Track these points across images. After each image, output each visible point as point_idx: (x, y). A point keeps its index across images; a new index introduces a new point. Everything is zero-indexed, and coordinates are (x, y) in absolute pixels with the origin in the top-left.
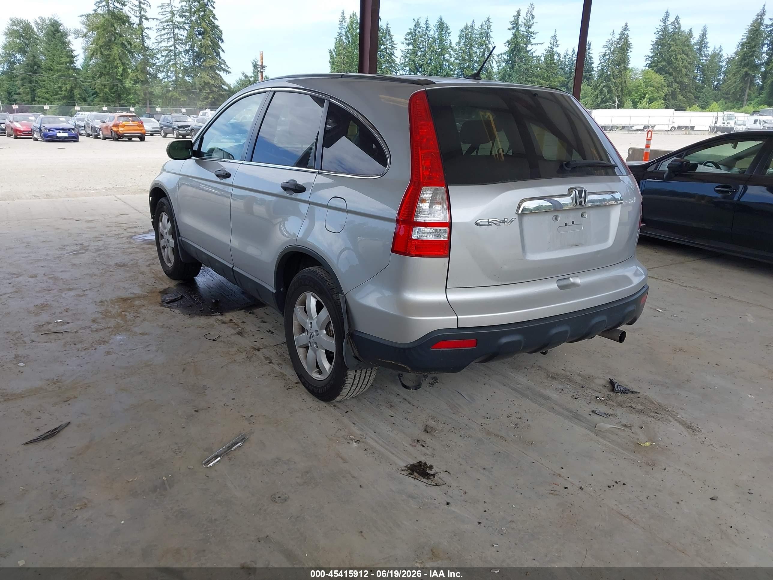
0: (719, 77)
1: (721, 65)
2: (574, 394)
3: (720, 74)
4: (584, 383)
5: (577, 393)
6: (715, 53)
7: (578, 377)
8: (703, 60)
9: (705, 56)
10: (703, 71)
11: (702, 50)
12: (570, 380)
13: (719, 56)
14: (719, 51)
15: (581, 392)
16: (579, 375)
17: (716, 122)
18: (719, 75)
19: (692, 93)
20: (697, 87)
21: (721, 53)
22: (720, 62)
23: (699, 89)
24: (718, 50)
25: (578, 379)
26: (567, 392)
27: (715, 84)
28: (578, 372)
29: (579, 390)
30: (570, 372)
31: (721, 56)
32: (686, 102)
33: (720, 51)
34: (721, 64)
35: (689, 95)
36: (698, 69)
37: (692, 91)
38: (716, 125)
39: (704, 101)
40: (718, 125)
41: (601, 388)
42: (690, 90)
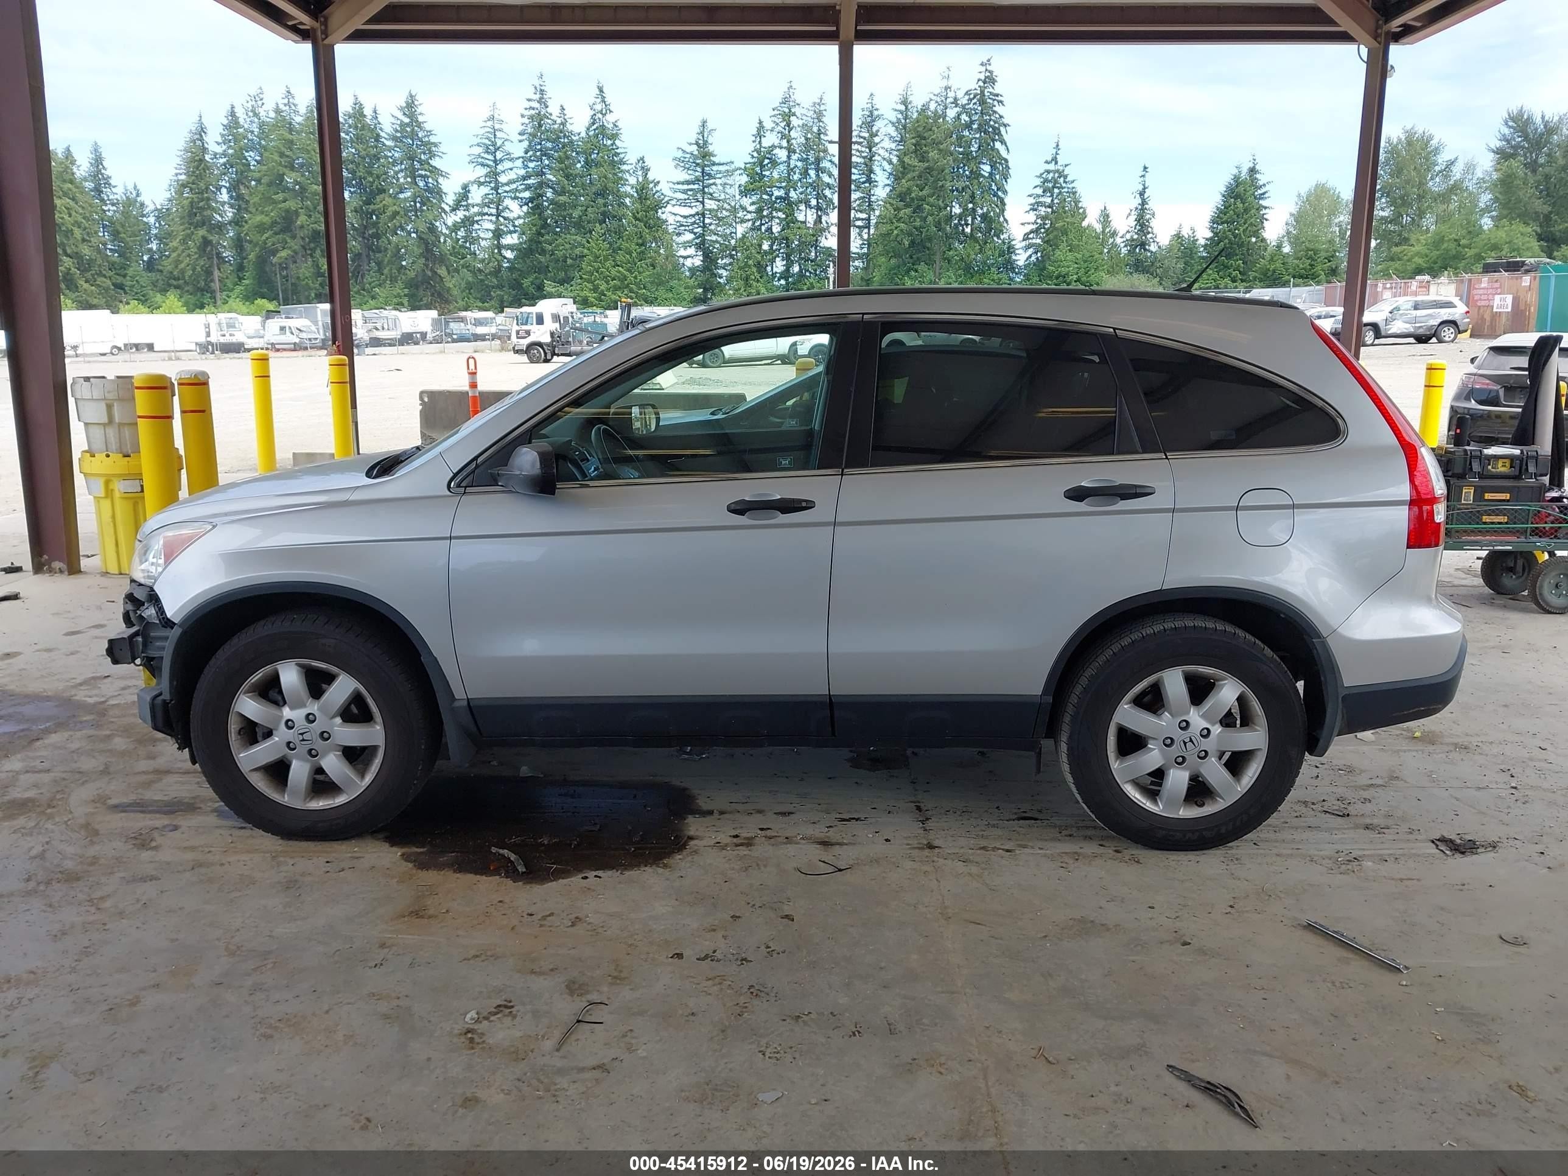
0: (150, 246)
1: (147, 223)
3: (150, 239)
6: (127, 198)
8: (109, 210)
9: (113, 205)
10: (115, 234)
11: (102, 192)
13: (138, 204)
14: (135, 195)
17: (208, 334)
18: (149, 241)
19: (106, 277)
20: (112, 266)
21: (139, 199)
22: (143, 216)
23: (120, 269)
24: (131, 193)
27: (145, 258)
31: (142, 205)
32: (99, 294)
33: (138, 195)
34: (145, 219)
35: (100, 280)
36: (103, 228)
37: (104, 272)
38: (209, 339)
39: (137, 293)
40: (213, 339)
42: (100, 271)
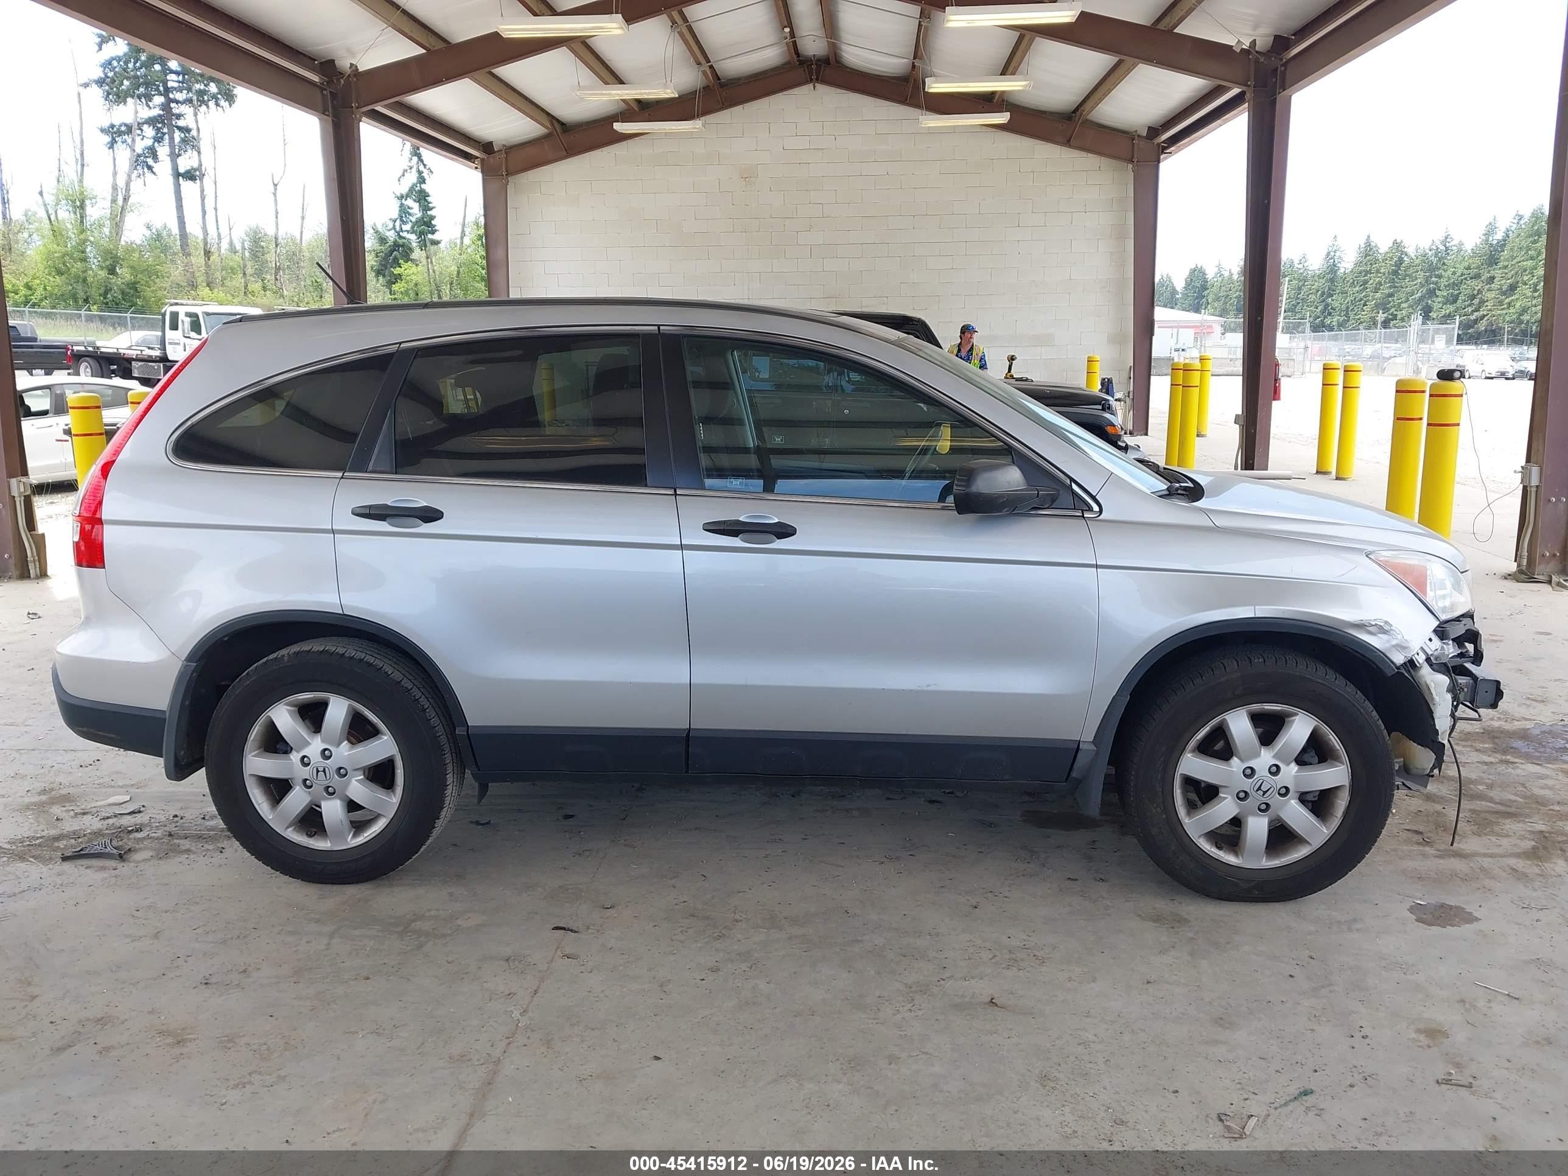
2: (181, 821)
4: (172, 843)
5: (178, 824)
7: (188, 847)
12: (199, 837)
15: (171, 828)
16: (188, 851)
25: (186, 844)
26: (196, 820)
28: (192, 856)
29: (177, 829)
30: (208, 850)
41: (137, 846)
